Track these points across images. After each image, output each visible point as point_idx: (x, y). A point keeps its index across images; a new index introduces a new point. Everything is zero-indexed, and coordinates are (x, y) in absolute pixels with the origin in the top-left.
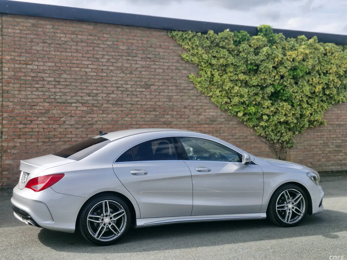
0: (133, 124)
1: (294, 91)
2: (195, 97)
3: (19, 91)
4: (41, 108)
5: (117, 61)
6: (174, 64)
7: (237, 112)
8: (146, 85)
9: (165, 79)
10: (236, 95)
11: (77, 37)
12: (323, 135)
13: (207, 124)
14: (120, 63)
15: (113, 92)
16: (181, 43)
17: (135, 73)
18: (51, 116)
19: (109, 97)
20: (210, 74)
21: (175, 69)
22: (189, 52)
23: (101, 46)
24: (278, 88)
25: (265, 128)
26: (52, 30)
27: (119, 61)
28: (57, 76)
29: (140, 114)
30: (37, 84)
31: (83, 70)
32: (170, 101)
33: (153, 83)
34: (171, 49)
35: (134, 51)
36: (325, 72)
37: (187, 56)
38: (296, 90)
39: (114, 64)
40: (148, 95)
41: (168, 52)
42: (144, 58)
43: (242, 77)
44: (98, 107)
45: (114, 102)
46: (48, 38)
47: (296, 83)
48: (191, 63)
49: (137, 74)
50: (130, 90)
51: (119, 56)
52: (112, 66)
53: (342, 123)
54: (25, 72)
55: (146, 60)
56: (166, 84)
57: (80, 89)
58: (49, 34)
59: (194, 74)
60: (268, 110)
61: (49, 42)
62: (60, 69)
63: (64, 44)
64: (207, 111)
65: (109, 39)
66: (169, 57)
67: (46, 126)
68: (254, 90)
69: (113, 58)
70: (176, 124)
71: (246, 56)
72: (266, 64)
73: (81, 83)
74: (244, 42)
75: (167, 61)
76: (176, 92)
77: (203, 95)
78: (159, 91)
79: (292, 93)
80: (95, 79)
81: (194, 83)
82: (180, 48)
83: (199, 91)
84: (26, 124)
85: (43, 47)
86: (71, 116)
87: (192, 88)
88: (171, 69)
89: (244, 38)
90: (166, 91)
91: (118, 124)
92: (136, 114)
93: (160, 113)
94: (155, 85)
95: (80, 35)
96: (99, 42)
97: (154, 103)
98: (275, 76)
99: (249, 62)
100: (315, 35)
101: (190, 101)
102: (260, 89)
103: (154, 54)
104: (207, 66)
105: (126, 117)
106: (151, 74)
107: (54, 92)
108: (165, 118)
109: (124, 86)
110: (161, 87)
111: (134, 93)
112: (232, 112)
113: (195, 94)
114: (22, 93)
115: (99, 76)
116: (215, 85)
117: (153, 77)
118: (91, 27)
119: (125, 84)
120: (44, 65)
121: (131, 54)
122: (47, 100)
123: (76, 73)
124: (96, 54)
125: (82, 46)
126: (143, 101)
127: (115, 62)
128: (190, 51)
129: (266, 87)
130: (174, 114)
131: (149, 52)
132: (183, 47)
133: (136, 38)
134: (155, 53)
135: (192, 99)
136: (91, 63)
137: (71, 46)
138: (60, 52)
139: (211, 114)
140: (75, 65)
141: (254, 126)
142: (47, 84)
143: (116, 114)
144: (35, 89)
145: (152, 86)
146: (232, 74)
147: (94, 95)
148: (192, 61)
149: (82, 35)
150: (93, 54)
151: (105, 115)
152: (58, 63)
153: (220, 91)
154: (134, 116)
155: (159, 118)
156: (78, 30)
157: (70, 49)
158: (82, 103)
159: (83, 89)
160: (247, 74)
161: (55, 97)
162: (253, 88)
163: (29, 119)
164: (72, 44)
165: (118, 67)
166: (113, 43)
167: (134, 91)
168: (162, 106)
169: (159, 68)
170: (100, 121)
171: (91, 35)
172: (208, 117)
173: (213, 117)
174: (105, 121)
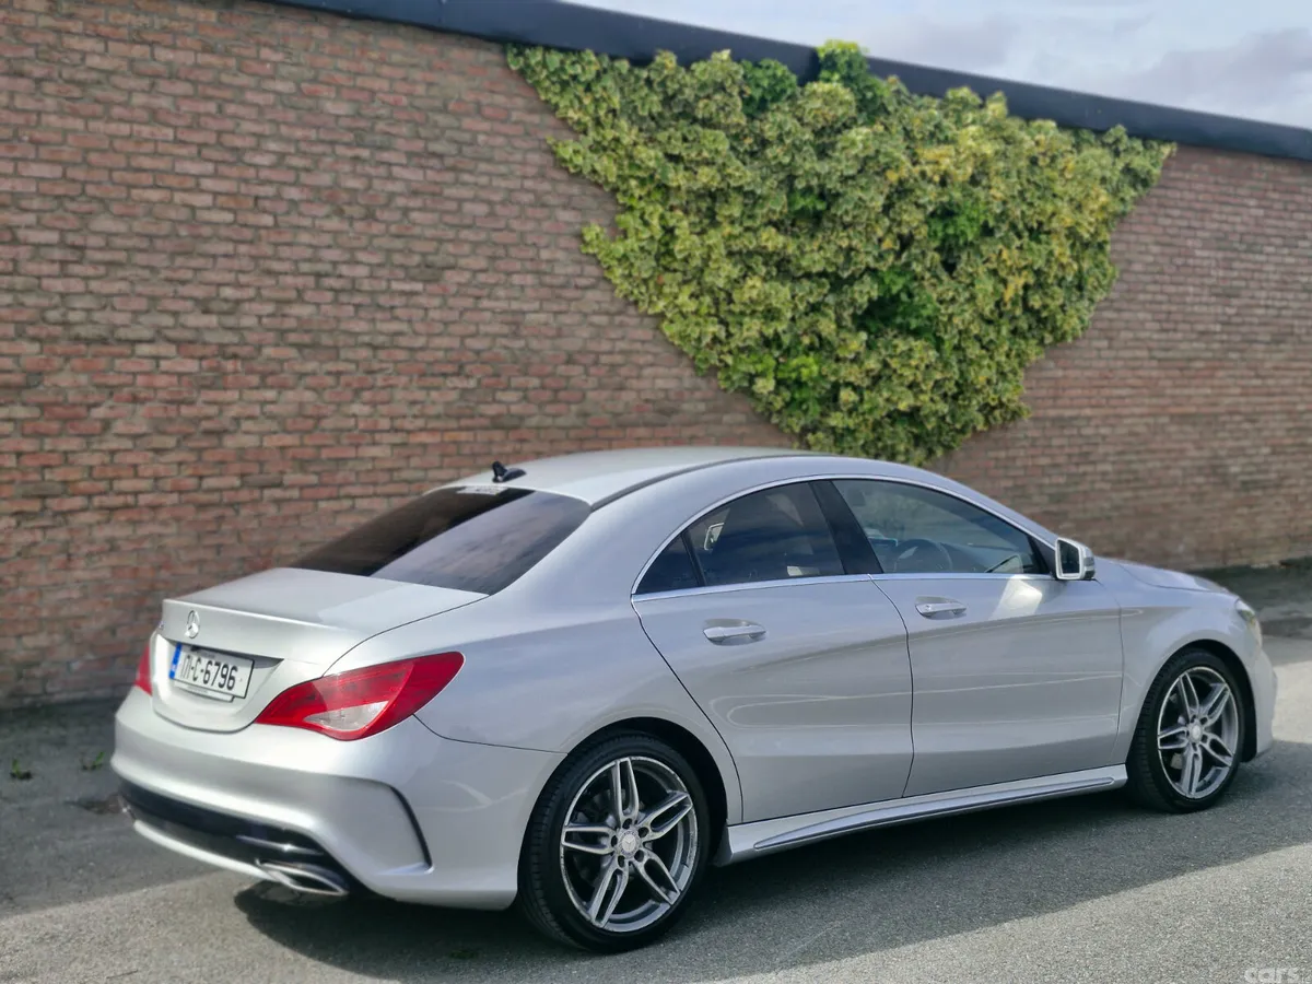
0: (380, 427)
1: (944, 296)
2: (604, 320)
4: (8, 363)
5: (317, 163)
6: (529, 184)
7: (752, 378)
8: (428, 266)
9: (497, 244)
10: (748, 312)
11: (153, 55)
12: (1014, 459)
13: (646, 425)
14: (325, 171)
15: (300, 292)
16: (554, 100)
17: (385, 215)
18: (50, 397)
19: (284, 316)
20: (658, 227)
21: (532, 205)
22: (582, 137)
23: (250, 96)
24: (894, 283)
25: (842, 435)
26: (48, 21)
27: (322, 166)
28: (73, 222)
29: (405, 388)
31: (178, 197)
32: (516, 335)
33: (452, 261)
34: (516, 123)
35: (381, 126)
36: (1035, 225)
37: (576, 152)
38: (951, 294)
39: (305, 178)
40: (435, 308)
41: (506, 136)
42: (418, 155)
43: (772, 240)
44: (244, 359)
45: (306, 339)
46: (30, 52)
47: (950, 267)
48: (594, 180)
49: (394, 222)
50: (366, 285)
51: (322, 142)
52: (295, 184)
53: (1068, 413)
55: (423, 161)
56: (502, 265)
57: (169, 280)
58: (35, 38)
59: (600, 225)
60: (856, 367)
61: (38, 72)
62: (83, 192)
63: (99, 82)
64: (648, 372)
66: (511, 154)
67: (28, 445)
68: (809, 292)
69: (299, 153)
70: (538, 428)
71: (786, 160)
72: (859, 193)
73: (173, 255)
74: (780, 104)
75: (503, 169)
76: (536, 299)
77: (631, 310)
78: (476, 292)
79: (938, 305)
80: (228, 239)
81: (599, 262)
82: (549, 120)
83: (619, 294)
85: (12, 95)
86: (135, 399)
87: (592, 280)
88: (518, 203)
89: (778, 88)
90: (501, 293)
91: (323, 430)
92: (391, 386)
93: (479, 381)
94: (464, 269)
95: (166, 47)
96: (243, 80)
97: (456, 343)
98: (880, 240)
99: (800, 185)
100: (998, 89)
102: (828, 287)
103: (456, 142)
104: (649, 194)
105: (352, 402)
106: (446, 224)
107: (63, 295)
108: (500, 402)
109: (344, 270)
110: (482, 277)
111: (383, 300)
112: (735, 377)
113: (605, 306)
115: (245, 225)
116: (675, 271)
117: (451, 234)
118: (208, 16)
119: (345, 263)
120: (16, 174)
121: (369, 138)
122: (31, 331)
123: (149, 213)
124: (233, 133)
125: (175, 97)
126: (416, 334)
127: (307, 170)
128: (585, 132)
129: (852, 280)
130: (531, 386)
131: (437, 131)
132: (559, 114)
133: (386, 70)
134: (457, 136)
135: (592, 324)
136: (210, 167)
137: (130, 92)
138: (82, 117)
139: (660, 383)
140: (146, 179)
141: (805, 430)
142: (32, 259)
143: (314, 389)
145: (448, 274)
146: (737, 230)
147: (225, 307)
148: (594, 171)
149: (173, 47)
150: (220, 133)
151: (270, 394)
152: (75, 164)
153: (692, 296)
154: (384, 395)
155: (479, 403)
156: (157, 27)
157: (125, 105)
158: (177, 343)
159: (183, 282)
160: (786, 231)
161: (64, 315)
162: (806, 284)
164: (133, 83)
165: (317, 189)
166: (299, 89)
167: (383, 292)
168: (485, 355)
169: (474, 200)
170: (251, 418)
171: (208, 49)
172: (649, 395)
173: (667, 398)
174: (272, 417)
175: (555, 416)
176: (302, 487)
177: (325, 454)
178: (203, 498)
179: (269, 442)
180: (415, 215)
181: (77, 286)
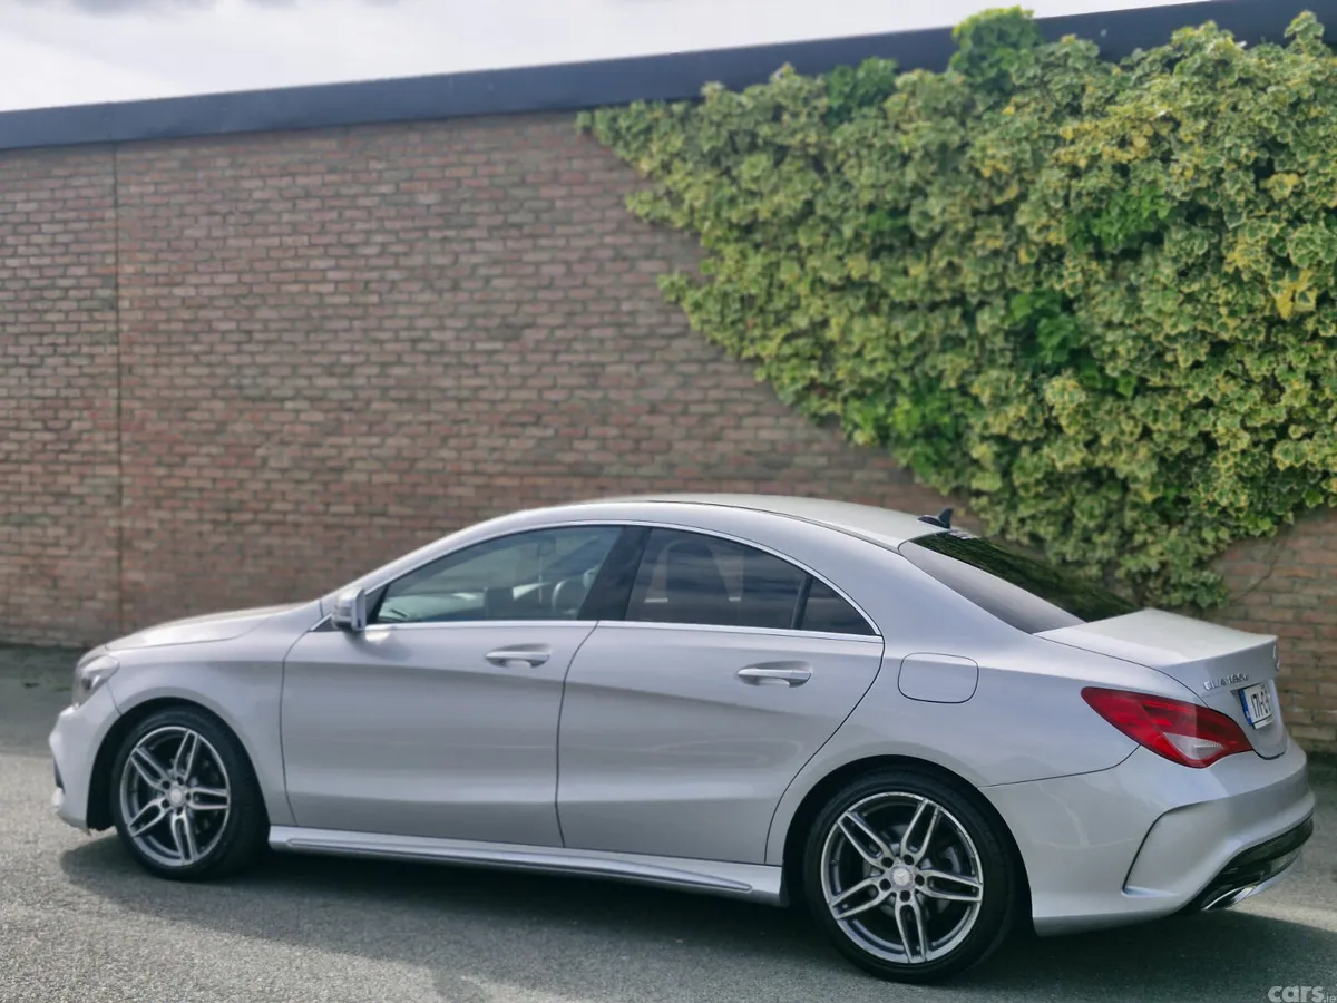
0: (464, 471)
2: (693, 368)
3: (156, 366)
4: (206, 415)
5: (412, 247)
6: (608, 240)
8: (507, 327)
9: (575, 301)
11: (294, 181)
13: (745, 478)
14: (420, 253)
15: (399, 355)
16: (621, 155)
17: (470, 285)
18: (231, 440)
19: (387, 376)
21: (613, 260)
22: (657, 185)
23: (361, 202)
26: (229, 172)
27: (416, 249)
28: (245, 313)
29: (487, 436)
30: (197, 342)
31: (312, 288)
32: (593, 386)
33: (530, 320)
34: (595, 183)
35: (466, 208)
39: (403, 261)
40: (514, 364)
41: (584, 197)
42: (497, 228)
43: (857, 266)
44: (357, 412)
45: (403, 394)
46: (220, 196)
49: (477, 291)
50: (453, 347)
52: (396, 267)
54: (167, 310)
55: (504, 233)
56: (579, 320)
57: (305, 352)
58: (222, 186)
61: (222, 208)
62: (251, 292)
63: (260, 210)
64: (748, 422)
65: (386, 175)
66: (588, 214)
67: (219, 474)
69: (400, 241)
70: (619, 477)
73: (308, 333)
74: (866, 109)
75: (580, 229)
76: (616, 350)
77: (728, 357)
78: (555, 347)
79: (1102, 331)
80: (346, 317)
81: (682, 310)
82: (628, 175)
84: (170, 466)
85: (210, 228)
86: (283, 443)
87: (678, 329)
88: (597, 259)
90: (578, 346)
91: (418, 471)
92: (473, 435)
93: (557, 431)
94: (540, 327)
95: (303, 174)
96: (356, 189)
97: (533, 395)
101: (672, 381)
102: (958, 317)
103: (533, 211)
104: (727, 233)
105: (441, 448)
106: (525, 287)
107: (239, 367)
108: (577, 451)
109: (435, 335)
110: (559, 334)
111: (467, 359)
113: (695, 354)
114: (164, 371)
115: (358, 305)
116: (769, 311)
117: (529, 295)
118: (331, 144)
119: (436, 329)
120: (212, 284)
121: (455, 220)
123: (292, 302)
124: (349, 232)
125: (310, 210)
126: (497, 388)
127: (405, 254)
128: (658, 181)
130: (609, 435)
131: (515, 204)
132: (634, 166)
133: (469, 159)
134: (535, 205)
135: (680, 373)
136: (332, 262)
137: (280, 214)
138: (250, 237)
139: (764, 434)
140: (290, 276)
142: (221, 342)
143: (410, 436)
144: (191, 359)
145: (526, 332)
147: (343, 370)
148: (666, 219)
149: (308, 174)
150: (340, 234)
151: (375, 440)
152: (246, 272)
153: (785, 338)
154: (468, 442)
155: (555, 451)
156: (297, 161)
157: (278, 223)
158: (312, 399)
159: (315, 353)
161: (239, 381)
163: (178, 449)
164: (282, 206)
165: (411, 269)
166: (398, 188)
167: (467, 352)
168: (563, 407)
169: (552, 261)
170: (362, 459)
171: (332, 171)
172: (749, 446)
173: (773, 450)
174: (377, 459)
175: (637, 466)
176: (402, 518)
177: (420, 491)
178: (330, 520)
179: (377, 479)
180: (497, 283)
181: (246, 359)
